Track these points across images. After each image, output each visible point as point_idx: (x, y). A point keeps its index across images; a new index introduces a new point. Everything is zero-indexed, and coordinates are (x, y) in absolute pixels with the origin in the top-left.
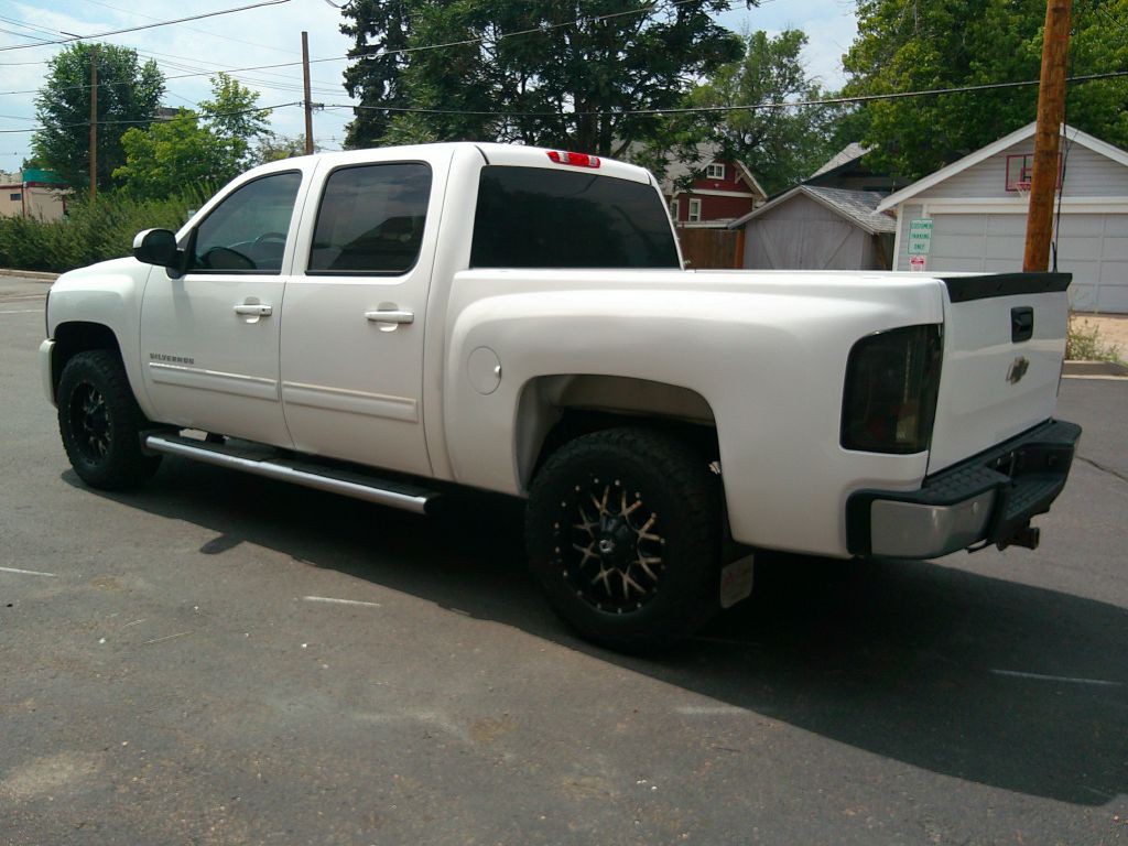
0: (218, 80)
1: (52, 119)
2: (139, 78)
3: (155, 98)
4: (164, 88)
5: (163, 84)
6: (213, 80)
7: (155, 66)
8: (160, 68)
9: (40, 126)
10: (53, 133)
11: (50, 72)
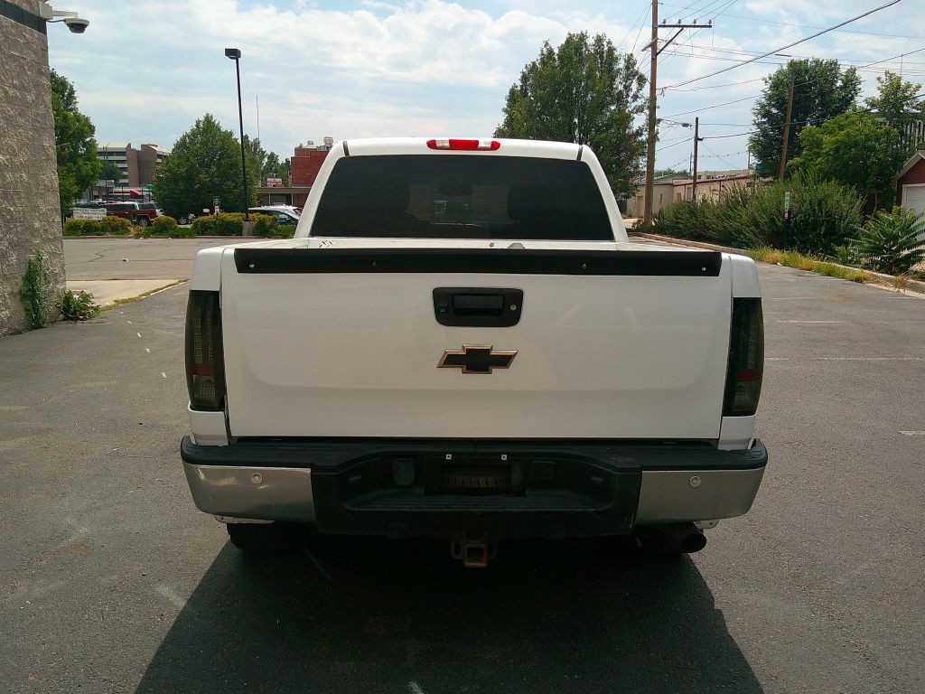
0: (883, 77)
1: (764, 123)
2: (839, 83)
3: (852, 98)
4: (860, 89)
5: (859, 86)
6: (879, 79)
7: (854, 73)
8: (858, 73)
9: (755, 129)
10: (764, 133)
11: (766, 87)
